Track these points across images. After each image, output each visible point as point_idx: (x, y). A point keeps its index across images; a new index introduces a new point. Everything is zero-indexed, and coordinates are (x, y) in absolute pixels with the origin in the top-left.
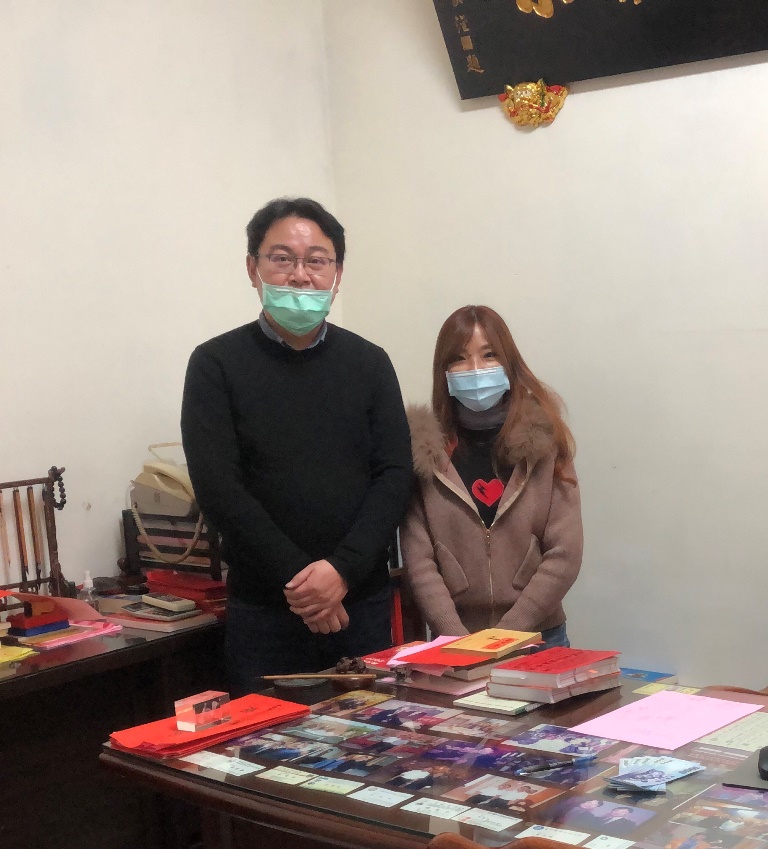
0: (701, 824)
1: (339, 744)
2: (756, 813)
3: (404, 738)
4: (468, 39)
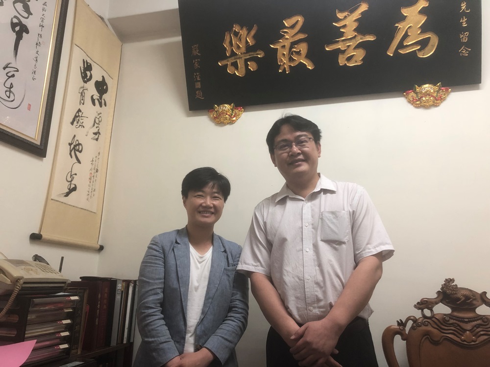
4: (199, 83)
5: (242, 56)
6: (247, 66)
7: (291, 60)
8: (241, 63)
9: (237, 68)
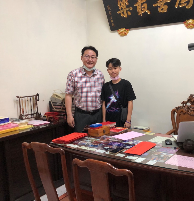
0: (157, 156)
1: (92, 142)
2: (166, 154)
3: (104, 141)
4: (112, 20)
5: (125, 9)
6: (127, 13)
7: (142, 10)
8: (125, 12)
9: (124, 14)
